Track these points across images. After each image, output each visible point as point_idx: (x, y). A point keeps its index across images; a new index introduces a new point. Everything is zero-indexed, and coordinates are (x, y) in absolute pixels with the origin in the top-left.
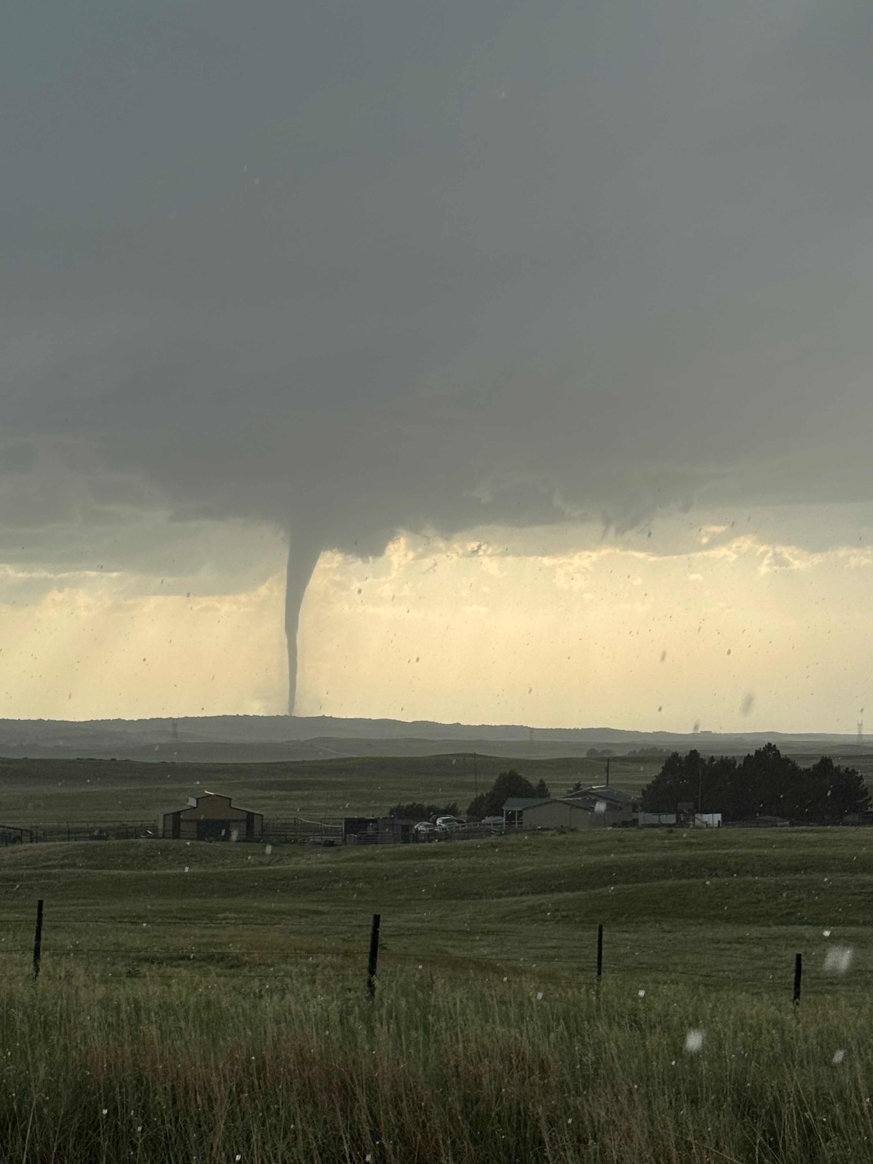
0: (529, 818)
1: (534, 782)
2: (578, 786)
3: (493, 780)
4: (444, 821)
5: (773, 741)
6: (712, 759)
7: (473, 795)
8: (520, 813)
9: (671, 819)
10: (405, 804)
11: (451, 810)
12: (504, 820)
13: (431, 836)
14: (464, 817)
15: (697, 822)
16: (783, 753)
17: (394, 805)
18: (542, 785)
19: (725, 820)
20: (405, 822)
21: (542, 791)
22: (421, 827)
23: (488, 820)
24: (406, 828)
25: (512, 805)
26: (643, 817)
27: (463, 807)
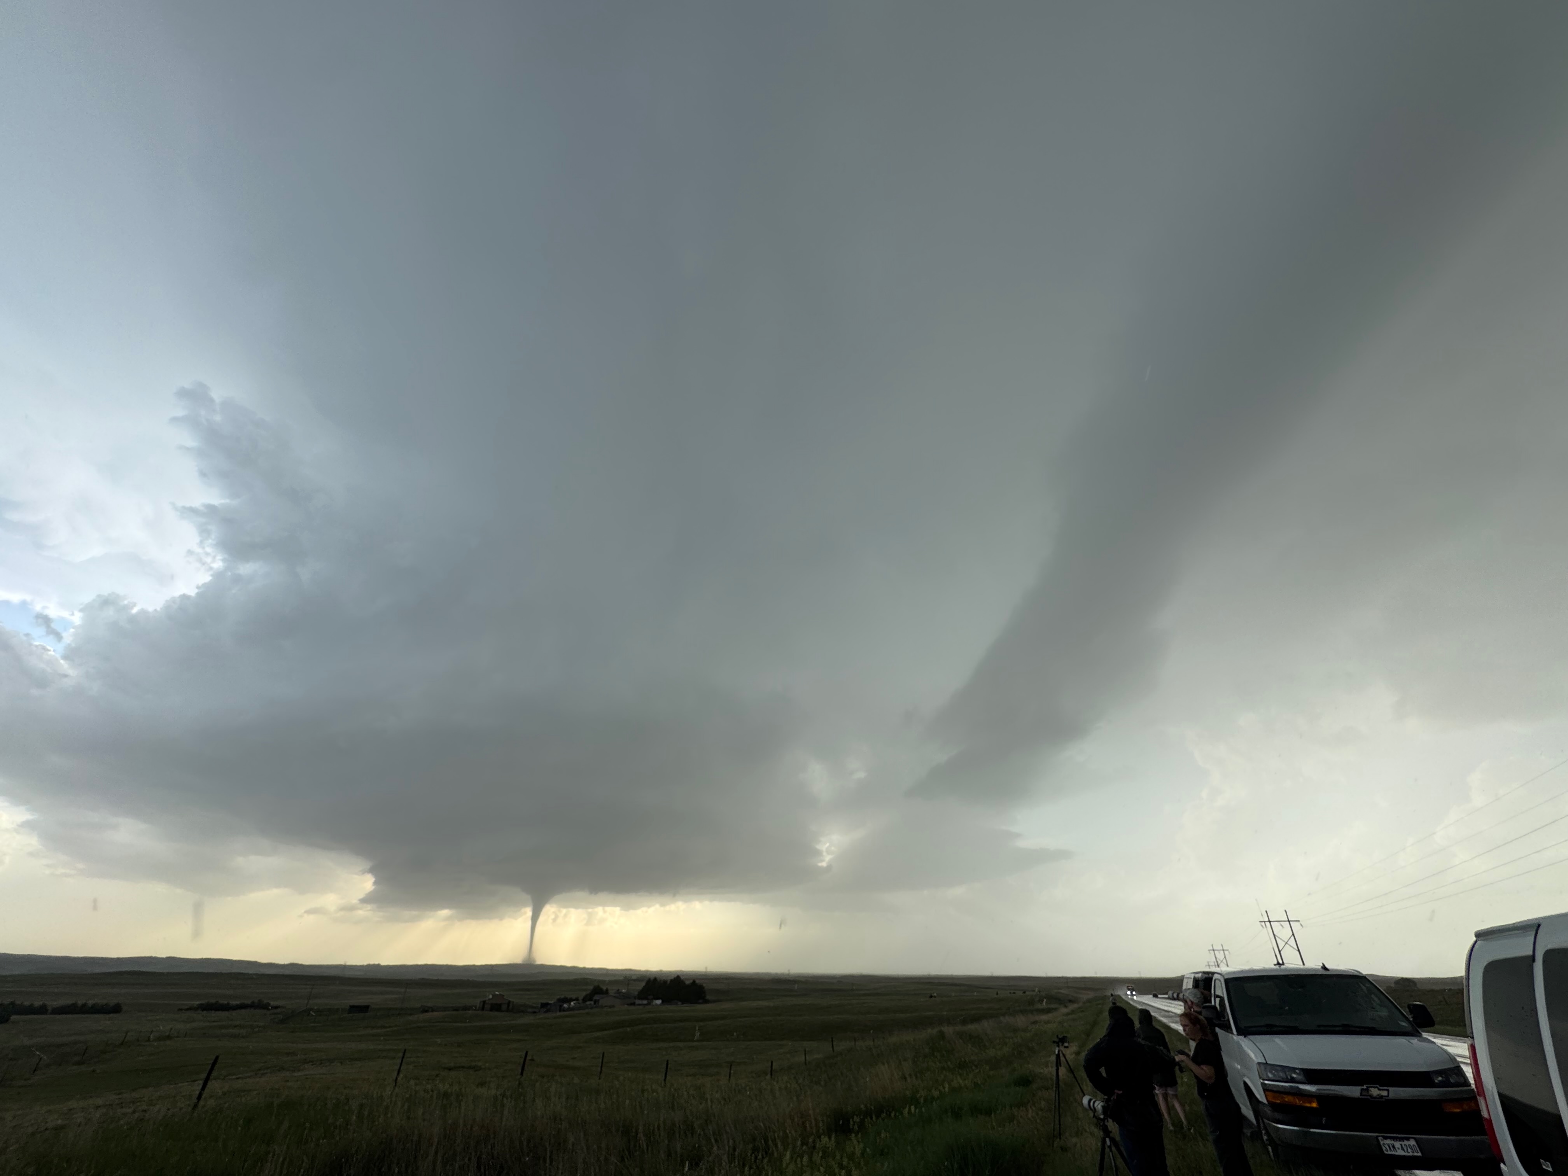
0: (600, 1003)
1: (604, 988)
2: (618, 990)
3: (591, 987)
4: (574, 1004)
5: (679, 974)
6: (660, 980)
7: (584, 994)
8: (599, 1000)
9: (645, 1002)
10: (563, 997)
11: (577, 999)
12: (592, 1003)
13: (569, 1009)
14: (581, 1001)
15: (654, 1003)
16: (682, 978)
17: (558, 997)
18: (607, 990)
19: (663, 1002)
20: (561, 1004)
21: (607, 992)
22: (566, 1006)
23: (588, 1003)
24: (561, 1006)
25: (596, 997)
26: (638, 1002)
27: (581, 998)
